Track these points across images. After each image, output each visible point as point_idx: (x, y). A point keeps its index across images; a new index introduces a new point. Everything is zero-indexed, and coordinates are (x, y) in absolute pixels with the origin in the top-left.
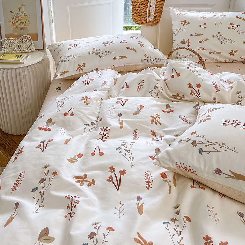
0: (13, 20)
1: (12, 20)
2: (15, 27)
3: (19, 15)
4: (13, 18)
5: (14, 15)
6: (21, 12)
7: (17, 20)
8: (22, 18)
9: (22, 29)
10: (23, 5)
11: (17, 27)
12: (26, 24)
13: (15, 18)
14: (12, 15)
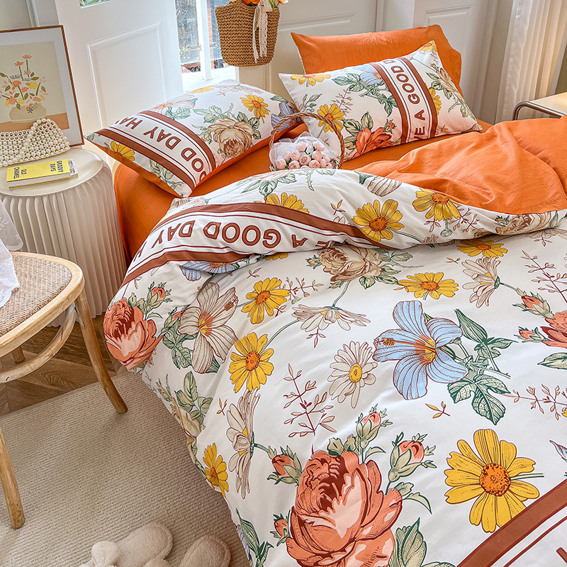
0: (8, 92)
3: (20, 80)
4: (8, 88)
5: (7, 82)
6: (23, 73)
7: (17, 91)
8: (28, 84)
9: (30, 110)
10: (26, 57)
11: (18, 106)
12: (38, 96)
13: (11, 87)
14: (5, 82)
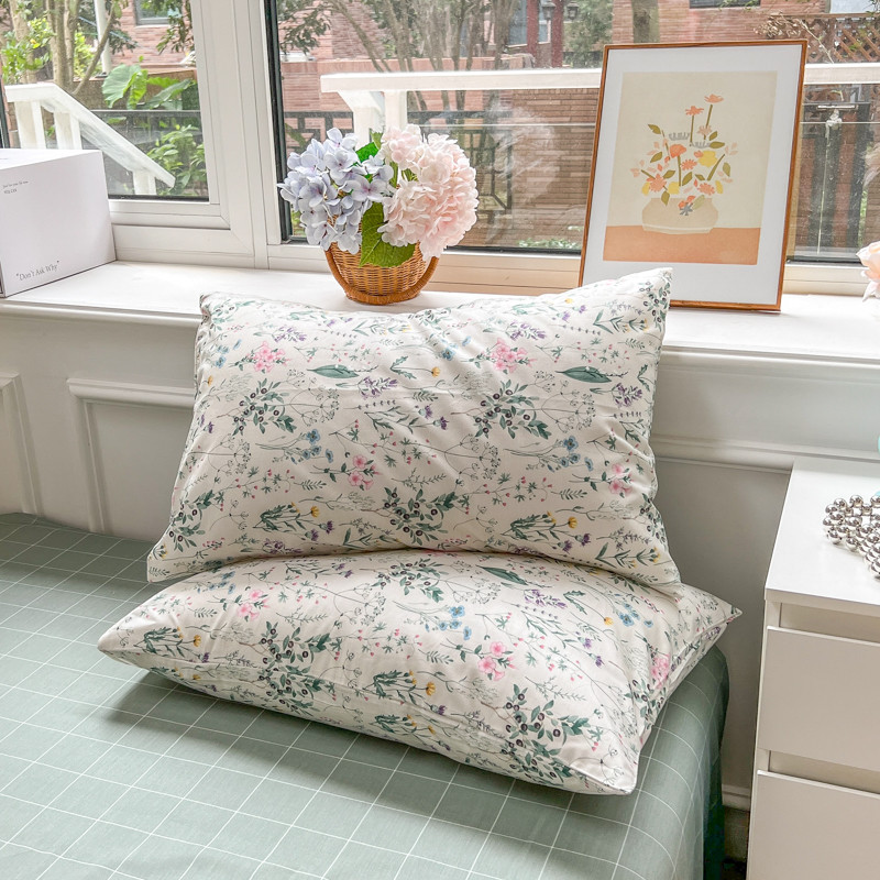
0: (656, 163)
1: (647, 165)
2: (659, 194)
3: (685, 143)
4: (658, 157)
5: (661, 143)
6: (696, 129)
7: (673, 165)
8: (699, 155)
9: (685, 207)
10: (713, 99)
11: (665, 197)
12: (712, 183)
13: (665, 154)
14: (656, 145)
